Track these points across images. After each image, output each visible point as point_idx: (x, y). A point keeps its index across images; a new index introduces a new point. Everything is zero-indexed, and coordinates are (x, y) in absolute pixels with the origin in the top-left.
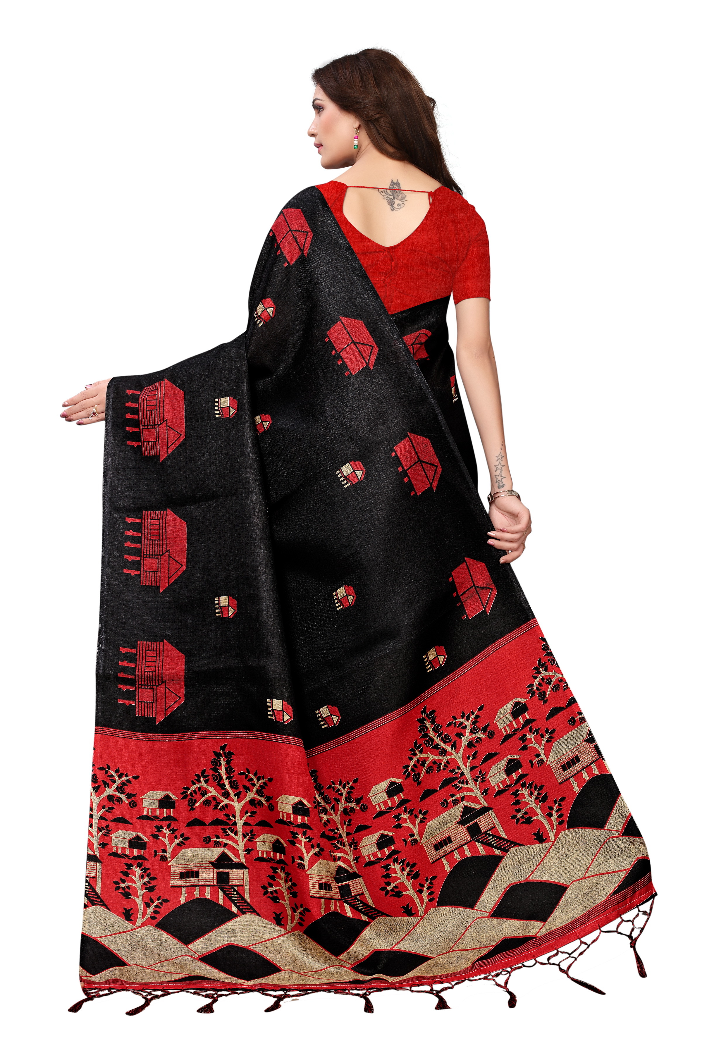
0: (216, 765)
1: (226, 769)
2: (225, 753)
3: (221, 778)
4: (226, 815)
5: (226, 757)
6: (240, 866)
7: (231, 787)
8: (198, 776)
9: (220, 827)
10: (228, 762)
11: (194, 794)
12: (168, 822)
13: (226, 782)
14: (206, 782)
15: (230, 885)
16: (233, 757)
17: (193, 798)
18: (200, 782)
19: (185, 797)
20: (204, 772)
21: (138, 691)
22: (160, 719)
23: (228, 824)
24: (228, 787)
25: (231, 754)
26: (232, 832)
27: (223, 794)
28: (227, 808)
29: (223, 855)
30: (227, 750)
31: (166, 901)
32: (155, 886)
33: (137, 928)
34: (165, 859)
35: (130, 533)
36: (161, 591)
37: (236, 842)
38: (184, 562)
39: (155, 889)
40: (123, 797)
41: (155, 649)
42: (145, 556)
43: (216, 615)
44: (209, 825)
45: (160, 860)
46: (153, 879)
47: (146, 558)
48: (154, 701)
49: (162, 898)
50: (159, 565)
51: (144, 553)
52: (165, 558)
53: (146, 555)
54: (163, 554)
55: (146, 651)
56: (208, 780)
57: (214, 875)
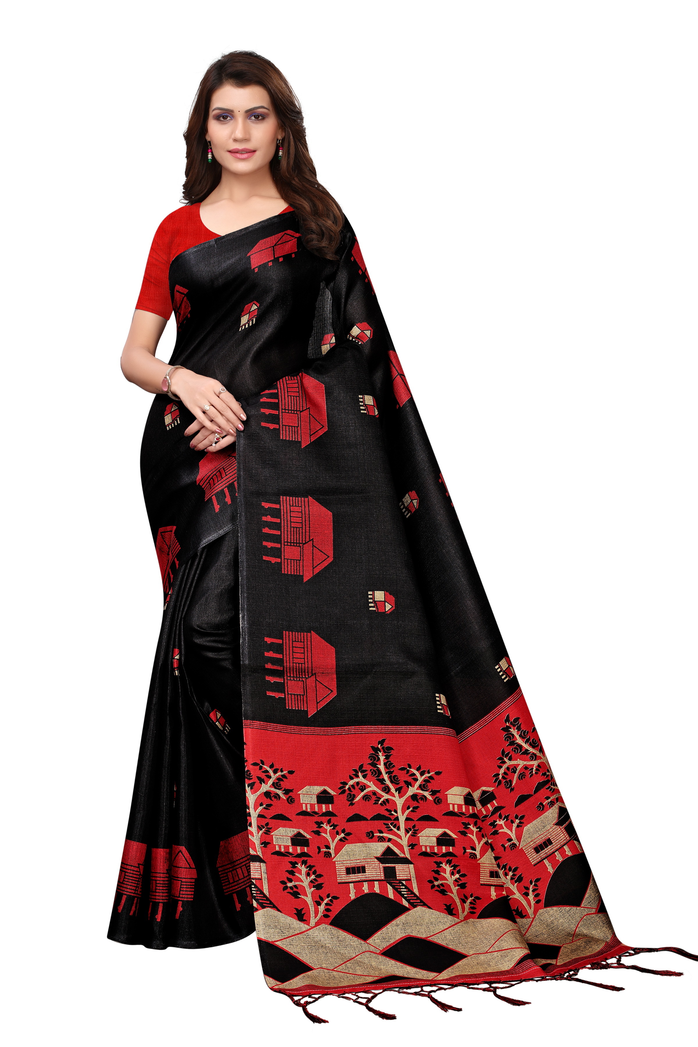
0: (375, 760)
1: (385, 764)
2: (383, 748)
3: (380, 773)
4: (387, 810)
5: (385, 752)
6: (405, 861)
7: (391, 782)
8: (355, 771)
9: (382, 822)
10: (387, 757)
11: (352, 789)
12: (328, 818)
13: (386, 777)
14: (364, 777)
15: (398, 880)
16: (392, 752)
17: (352, 793)
18: (357, 776)
19: (344, 792)
20: (361, 767)
21: (287, 683)
22: (312, 713)
23: (390, 819)
24: (388, 782)
25: (389, 749)
26: (394, 827)
27: (383, 789)
28: (388, 803)
29: (388, 850)
30: (386, 745)
31: (335, 898)
32: (323, 883)
33: (312, 928)
34: (329, 856)
35: (268, 519)
36: (305, 580)
37: (400, 837)
38: (331, 553)
39: (323, 887)
40: (280, 792)
41: (302, 640)
42: (286, 544)
43: (370, 609)
44: (370, 820)
45: (325, 857)
46: (320, 876)
47: (287, 545)
48: (304, 694)
49: (332, 895)
50: (302, 554)
51: (284, 540)
52: (308, 547)
53: (287, 542)
54: (306, 543)
55: (293, 641)
56: (367, 774)
57: (380, 870)
